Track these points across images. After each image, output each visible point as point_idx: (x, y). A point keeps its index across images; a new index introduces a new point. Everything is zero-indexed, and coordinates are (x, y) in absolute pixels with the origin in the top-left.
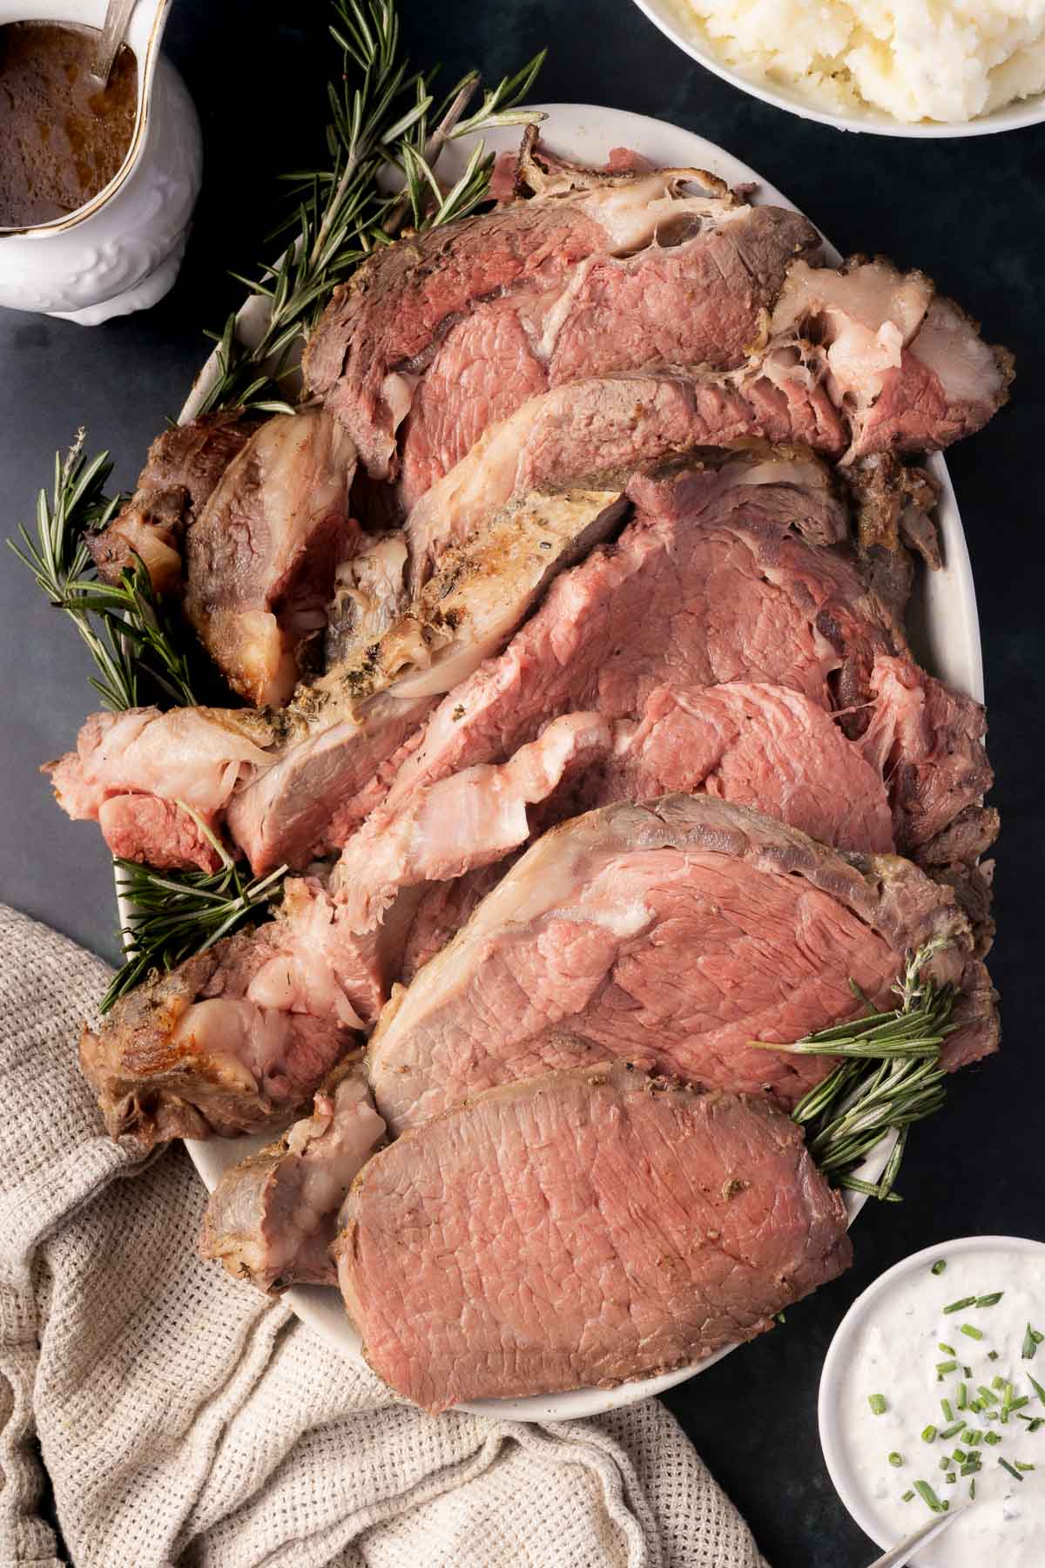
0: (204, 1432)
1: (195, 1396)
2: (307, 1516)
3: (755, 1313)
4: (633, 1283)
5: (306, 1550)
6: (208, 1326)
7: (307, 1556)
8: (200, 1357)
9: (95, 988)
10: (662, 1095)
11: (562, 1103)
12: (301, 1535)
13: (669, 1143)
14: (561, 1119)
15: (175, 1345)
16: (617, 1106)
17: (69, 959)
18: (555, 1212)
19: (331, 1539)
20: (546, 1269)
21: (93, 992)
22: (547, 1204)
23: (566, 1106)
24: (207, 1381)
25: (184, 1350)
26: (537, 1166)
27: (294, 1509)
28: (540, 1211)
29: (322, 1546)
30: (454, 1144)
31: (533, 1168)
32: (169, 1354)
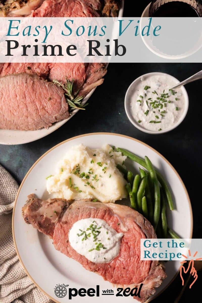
0: (6, 265)
1: (6, 258)
2: (23, 285)
3: (49, 122)
4: (29, 113)
5: (22, 291)
6: (11, 247)
7: (22, 292)
8: (8, 252)
9: (7, 178)
10: (41, 80)
11: (23, 78)
12: (21, 288)
13: (40, 89)
14: (22, 82)
15: (4, 248)
16: (33, 81)
17: (4, 172)
18: (18, 98)
19: (27, 290)
20: (14, 108)
21: (7, 179)
22: (17, 96)
23: (23, 79)
24: (9, 256)
25: (5, 250)
26: (16, 89)
27: (21, 283)
28: (15, 97)
29: (25, 291)
30: (2, 83)
31: (15, 89)
32: (2, 249)
